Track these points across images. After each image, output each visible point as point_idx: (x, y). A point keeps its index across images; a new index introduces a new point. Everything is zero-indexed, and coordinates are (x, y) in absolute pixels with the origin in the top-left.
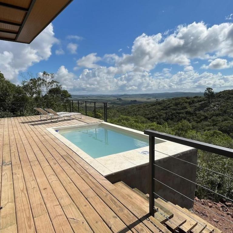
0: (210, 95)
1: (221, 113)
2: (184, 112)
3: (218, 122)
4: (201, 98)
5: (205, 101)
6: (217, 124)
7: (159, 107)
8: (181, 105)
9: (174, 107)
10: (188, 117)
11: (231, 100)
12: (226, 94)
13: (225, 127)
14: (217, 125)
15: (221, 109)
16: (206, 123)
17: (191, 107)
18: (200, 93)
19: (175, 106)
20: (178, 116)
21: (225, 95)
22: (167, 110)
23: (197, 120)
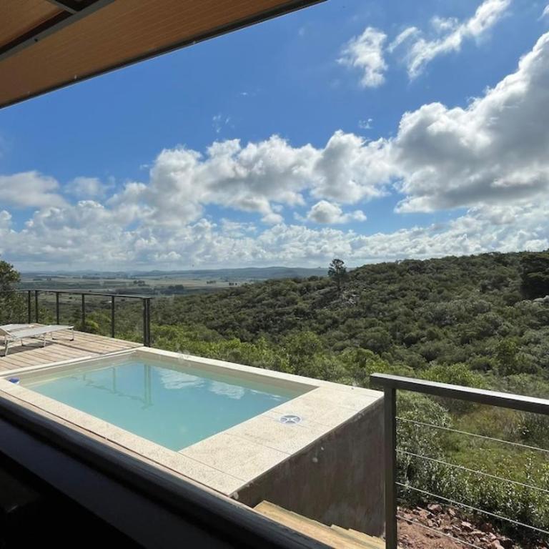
0: (339, 275)
1: (362, 310)
2: (291, 311)
3: (358, 331)
4: (322, 281)
5: (330, 286)
6: (356, 333)
7: (237, 302)
8: (285, 295)
9: (271, 301)
10: (299, 322)
11: (376, 284)
12: (368, 273)
13: (372, 340)
14: (357, 336)
15: (361, 304)
16: (337, 333)
17: (304, 299)
18: (319, 270)
19: (272, 298)
20: (279, 320)
21: (366, 274)
22: (255, 306)
23: (317, 328)
